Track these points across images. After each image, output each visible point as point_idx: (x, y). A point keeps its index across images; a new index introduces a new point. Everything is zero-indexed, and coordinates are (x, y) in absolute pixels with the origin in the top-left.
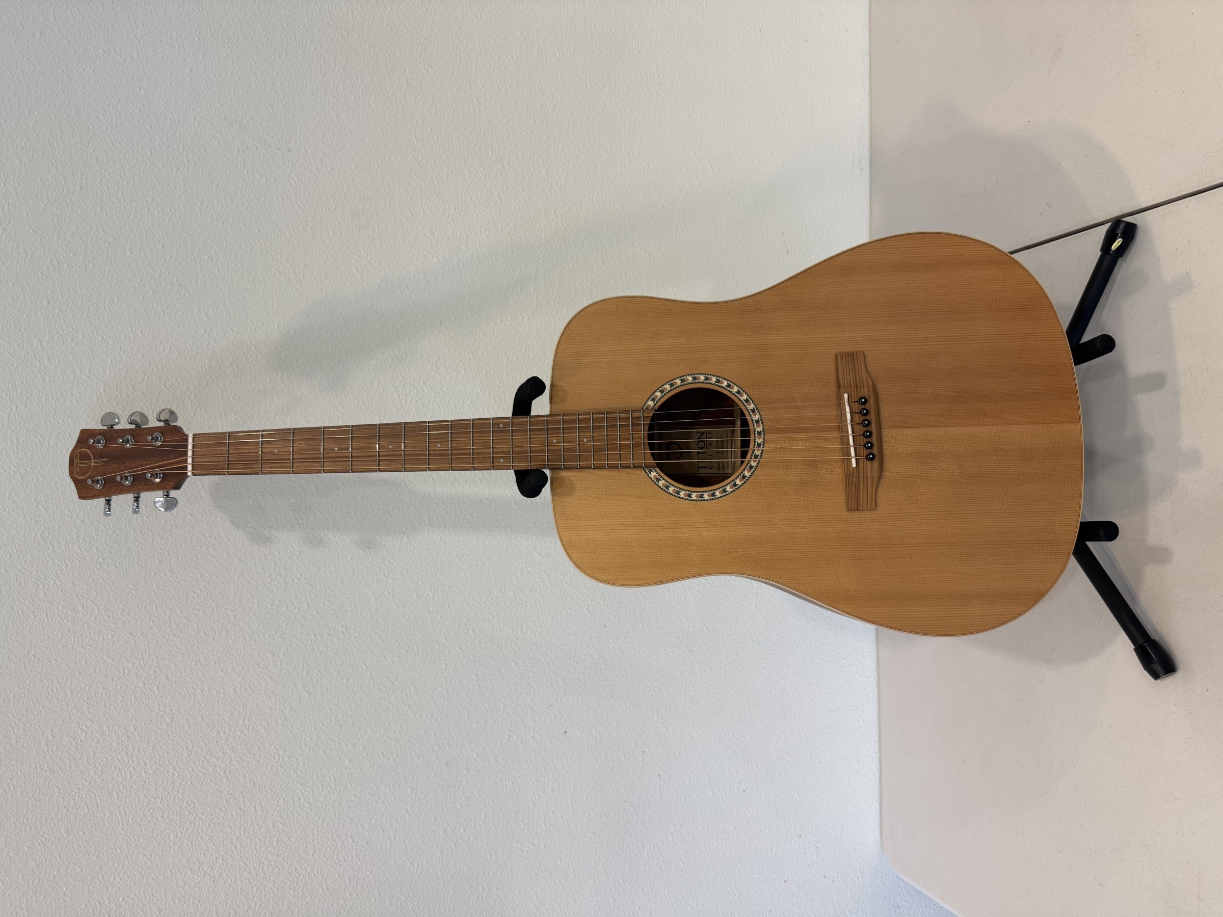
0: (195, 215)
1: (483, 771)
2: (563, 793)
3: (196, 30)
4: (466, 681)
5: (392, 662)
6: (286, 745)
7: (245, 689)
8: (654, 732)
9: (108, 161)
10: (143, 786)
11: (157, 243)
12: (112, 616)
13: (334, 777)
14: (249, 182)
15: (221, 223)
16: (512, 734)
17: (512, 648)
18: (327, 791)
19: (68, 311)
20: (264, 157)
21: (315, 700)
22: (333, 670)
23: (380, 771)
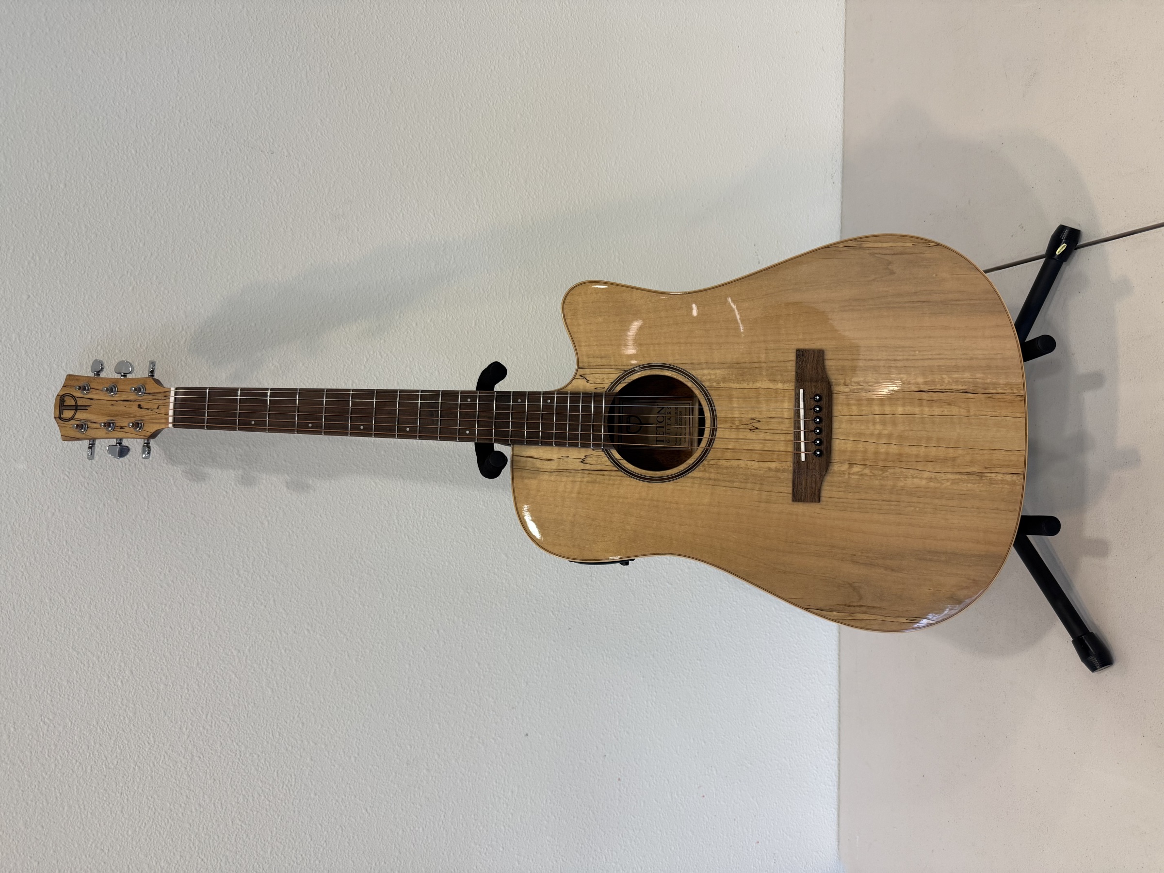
0: (177, 215)
1: (443, 772)
2: (522, 796)
3: (185, 34)
4: (429, 681)
5: (356, 660)
6: (247, 741)
7: (209, 684)
8: (615, 737)
9: (92, 160)
10: (104, 780)
11: (138, 241)
12: (78, 609)
13: (295, 775)
14: (231, 183)
15: (202, 223)
16: (473, 735)
17: (476, 649)
18: (287, 789)
19: (48, 306)
20: (247, 158)
21: (278, 697)
22: (297, 668)
23: (341, 770)
